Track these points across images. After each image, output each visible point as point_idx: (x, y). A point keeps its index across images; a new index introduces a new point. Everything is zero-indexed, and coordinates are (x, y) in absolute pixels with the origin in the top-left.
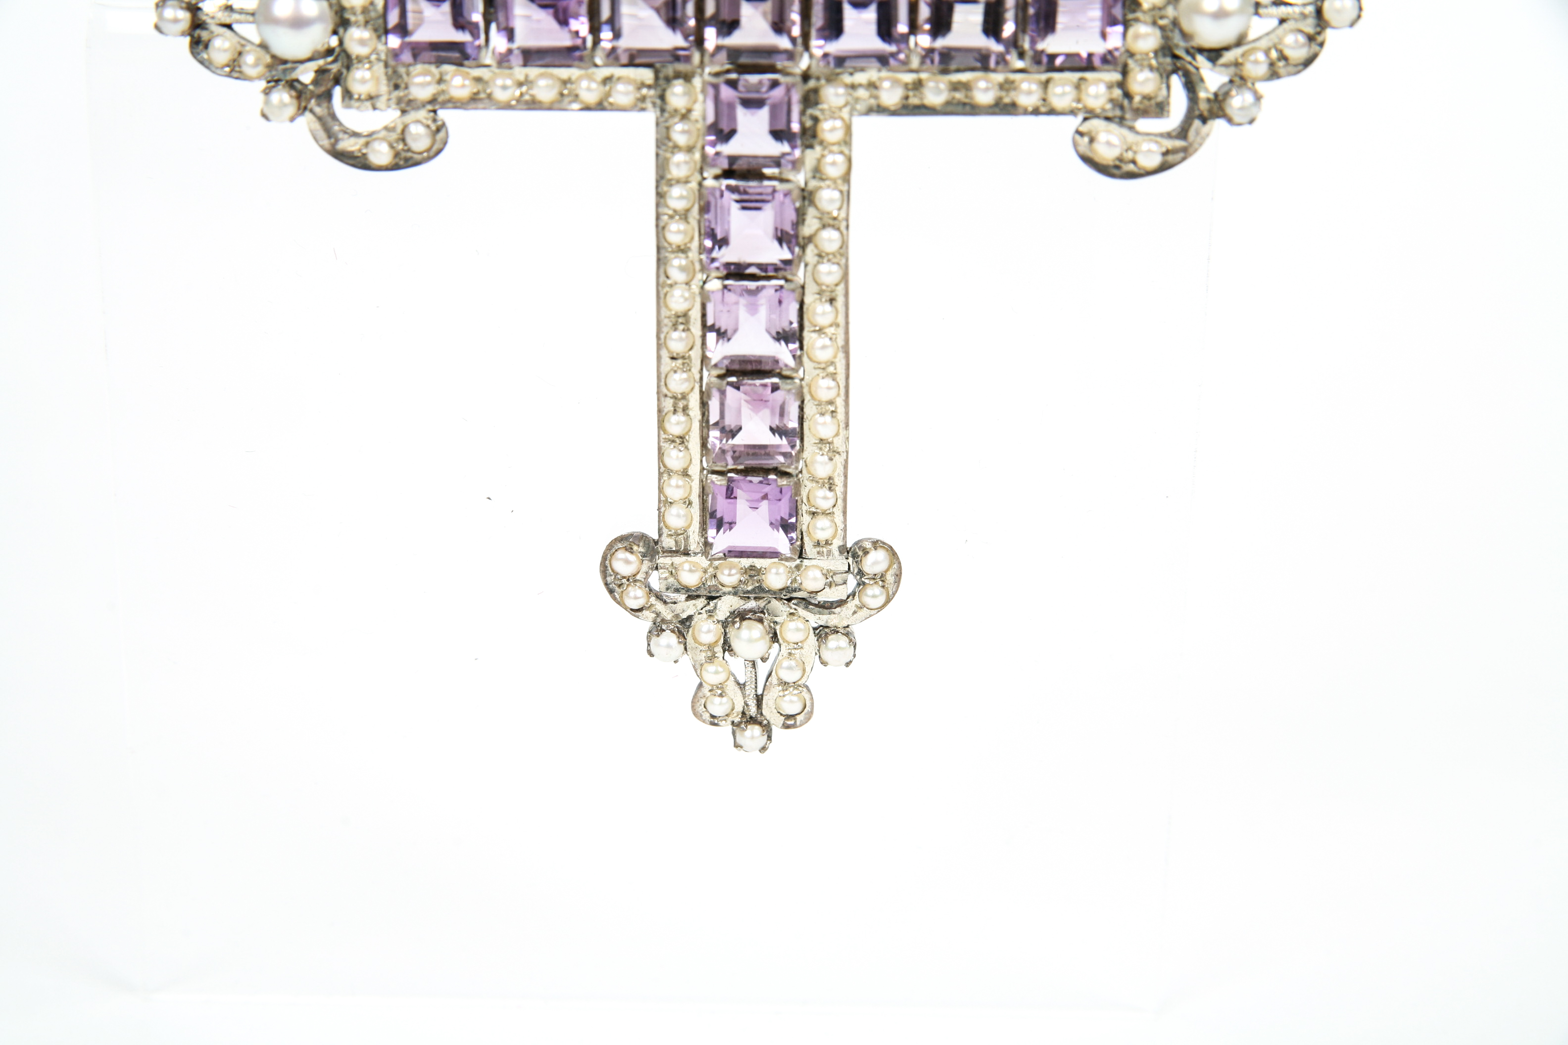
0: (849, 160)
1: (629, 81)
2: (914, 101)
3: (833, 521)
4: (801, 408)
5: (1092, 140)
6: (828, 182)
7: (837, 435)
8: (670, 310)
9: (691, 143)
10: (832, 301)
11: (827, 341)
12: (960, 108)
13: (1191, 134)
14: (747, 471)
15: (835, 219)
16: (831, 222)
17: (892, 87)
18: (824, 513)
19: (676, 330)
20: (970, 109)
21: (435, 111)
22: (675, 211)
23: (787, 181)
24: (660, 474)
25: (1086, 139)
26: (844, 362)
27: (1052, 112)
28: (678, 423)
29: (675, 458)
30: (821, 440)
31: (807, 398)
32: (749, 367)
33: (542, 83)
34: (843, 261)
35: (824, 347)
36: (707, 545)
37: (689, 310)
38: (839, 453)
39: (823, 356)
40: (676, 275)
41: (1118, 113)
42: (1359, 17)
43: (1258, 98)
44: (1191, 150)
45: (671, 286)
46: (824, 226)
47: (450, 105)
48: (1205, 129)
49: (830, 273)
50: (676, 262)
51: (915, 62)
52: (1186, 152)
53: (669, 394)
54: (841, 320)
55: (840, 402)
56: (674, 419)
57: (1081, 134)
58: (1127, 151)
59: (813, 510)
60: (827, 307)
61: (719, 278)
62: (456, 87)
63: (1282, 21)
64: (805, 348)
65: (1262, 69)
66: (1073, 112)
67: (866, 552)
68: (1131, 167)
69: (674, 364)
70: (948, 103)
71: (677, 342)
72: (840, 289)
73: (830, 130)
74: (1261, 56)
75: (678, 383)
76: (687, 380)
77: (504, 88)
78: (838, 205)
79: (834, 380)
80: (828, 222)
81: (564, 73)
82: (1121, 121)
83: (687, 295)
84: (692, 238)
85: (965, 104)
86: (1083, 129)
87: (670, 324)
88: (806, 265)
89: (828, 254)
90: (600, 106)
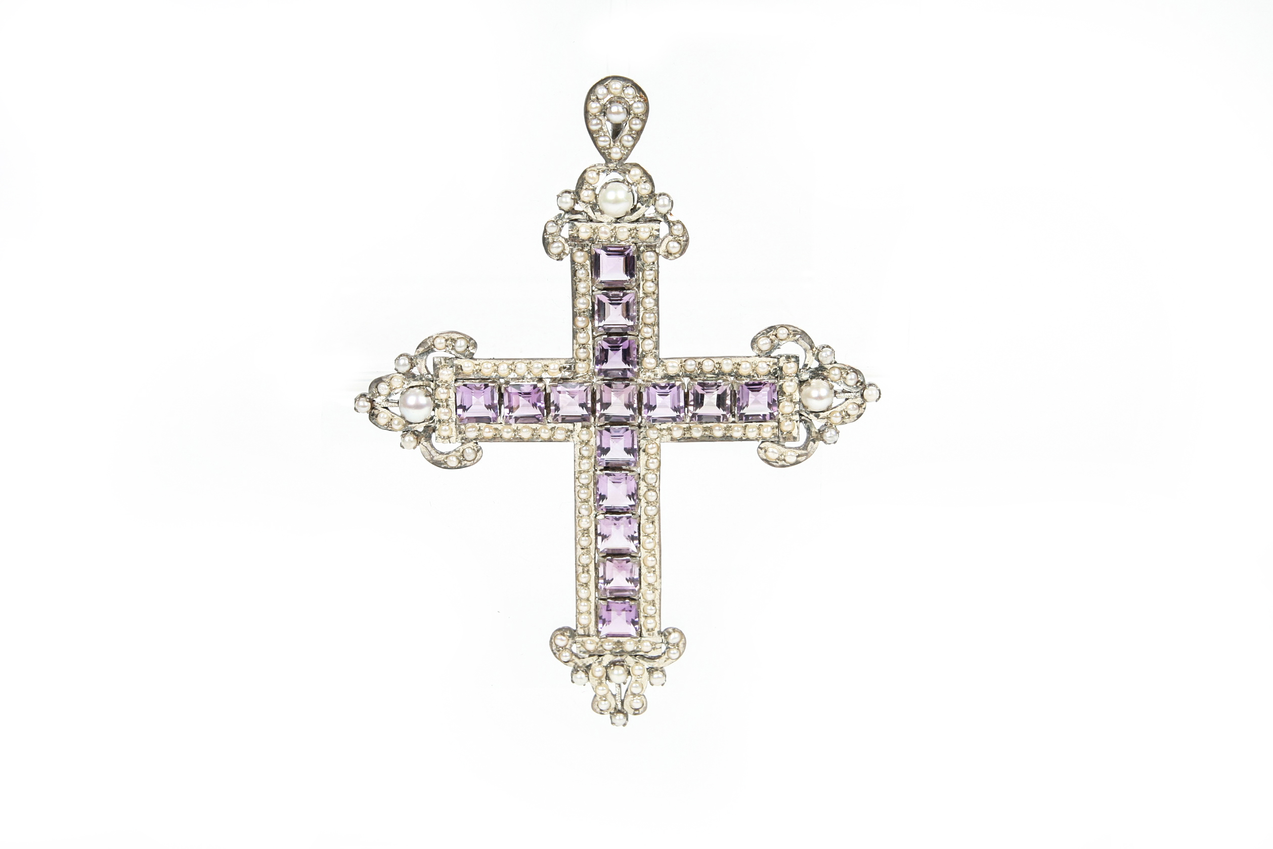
0: (660, 461)
1: (562, 429)
2: (687, 436)
3: (655, 620)
4: (640, 570)
5: (766, 451)
6: (650, 471)
7: (656, 581)
8: (581, 528)
9: (590, 455)
10: (653, 522)
11: (651, 540)
12: (707, 439)
13: (809, 448)
14: (616, 598)
15: (654, 486)
16: (652, 488)
17: (677, 429)
18: (651, 616)
19: (583, 536)
20: (712, 439)
21: (477, 443)
22: (583, 484)
23: (633, 471)
24: (577, 600)
25: (763, 451)
26: (659, 549)
27: (748, 439)
28: (585, 577)
29: (583, 593)
30: (649, 584)
31: (642, 565)
32: (616, 552)
33: (524, 430)
34: (658, 505)
35: (650, 543)
36: (598, 632)
37: (589, 527)
38: (657, 589)
39: (650, 546)
40: (584, 512)
41: (777, 439)
42: (880, 397)
43: (838, 433)
44: (809, 455)
45: (581, 517)
46: (649, 490)
47: (484, 440)
48: (815, 446)
49: (652, 510)
50: (583, 507)
51: (688, 420)
52: (807, 455)
53: (581, 565)
54: (657, 530)
55: (657, 567)
56: (583, 575)
57: (761, 449)
58: (781, 455)
59: (646, 615)
60: (651, 525)
61: (603, 514)
62: (487, 432)
63: (847, 399)
64: (641, 543)
65: (839, 420)
66: (757, 440)
67: (670, 634)
68: (783, 463)
69: (583, 551)
70: (702, 436)
71: (584, 542)
72: (656, 518)
73: (652, 450)
74: (838, 414)
75: (585, 560)
76: (589, 558)
77: (508, 432)
78: (655, 481)
79: (654, 557)
80: (651, 488)
81: (534, 426)
82: (778, 443)
83: (588, 521)
84: (591, 496)
85: (710, 436)
86: (762, 446)
87: (581, 534)
88: (641, 507)
89: (651, 502)
90: (550, 440)
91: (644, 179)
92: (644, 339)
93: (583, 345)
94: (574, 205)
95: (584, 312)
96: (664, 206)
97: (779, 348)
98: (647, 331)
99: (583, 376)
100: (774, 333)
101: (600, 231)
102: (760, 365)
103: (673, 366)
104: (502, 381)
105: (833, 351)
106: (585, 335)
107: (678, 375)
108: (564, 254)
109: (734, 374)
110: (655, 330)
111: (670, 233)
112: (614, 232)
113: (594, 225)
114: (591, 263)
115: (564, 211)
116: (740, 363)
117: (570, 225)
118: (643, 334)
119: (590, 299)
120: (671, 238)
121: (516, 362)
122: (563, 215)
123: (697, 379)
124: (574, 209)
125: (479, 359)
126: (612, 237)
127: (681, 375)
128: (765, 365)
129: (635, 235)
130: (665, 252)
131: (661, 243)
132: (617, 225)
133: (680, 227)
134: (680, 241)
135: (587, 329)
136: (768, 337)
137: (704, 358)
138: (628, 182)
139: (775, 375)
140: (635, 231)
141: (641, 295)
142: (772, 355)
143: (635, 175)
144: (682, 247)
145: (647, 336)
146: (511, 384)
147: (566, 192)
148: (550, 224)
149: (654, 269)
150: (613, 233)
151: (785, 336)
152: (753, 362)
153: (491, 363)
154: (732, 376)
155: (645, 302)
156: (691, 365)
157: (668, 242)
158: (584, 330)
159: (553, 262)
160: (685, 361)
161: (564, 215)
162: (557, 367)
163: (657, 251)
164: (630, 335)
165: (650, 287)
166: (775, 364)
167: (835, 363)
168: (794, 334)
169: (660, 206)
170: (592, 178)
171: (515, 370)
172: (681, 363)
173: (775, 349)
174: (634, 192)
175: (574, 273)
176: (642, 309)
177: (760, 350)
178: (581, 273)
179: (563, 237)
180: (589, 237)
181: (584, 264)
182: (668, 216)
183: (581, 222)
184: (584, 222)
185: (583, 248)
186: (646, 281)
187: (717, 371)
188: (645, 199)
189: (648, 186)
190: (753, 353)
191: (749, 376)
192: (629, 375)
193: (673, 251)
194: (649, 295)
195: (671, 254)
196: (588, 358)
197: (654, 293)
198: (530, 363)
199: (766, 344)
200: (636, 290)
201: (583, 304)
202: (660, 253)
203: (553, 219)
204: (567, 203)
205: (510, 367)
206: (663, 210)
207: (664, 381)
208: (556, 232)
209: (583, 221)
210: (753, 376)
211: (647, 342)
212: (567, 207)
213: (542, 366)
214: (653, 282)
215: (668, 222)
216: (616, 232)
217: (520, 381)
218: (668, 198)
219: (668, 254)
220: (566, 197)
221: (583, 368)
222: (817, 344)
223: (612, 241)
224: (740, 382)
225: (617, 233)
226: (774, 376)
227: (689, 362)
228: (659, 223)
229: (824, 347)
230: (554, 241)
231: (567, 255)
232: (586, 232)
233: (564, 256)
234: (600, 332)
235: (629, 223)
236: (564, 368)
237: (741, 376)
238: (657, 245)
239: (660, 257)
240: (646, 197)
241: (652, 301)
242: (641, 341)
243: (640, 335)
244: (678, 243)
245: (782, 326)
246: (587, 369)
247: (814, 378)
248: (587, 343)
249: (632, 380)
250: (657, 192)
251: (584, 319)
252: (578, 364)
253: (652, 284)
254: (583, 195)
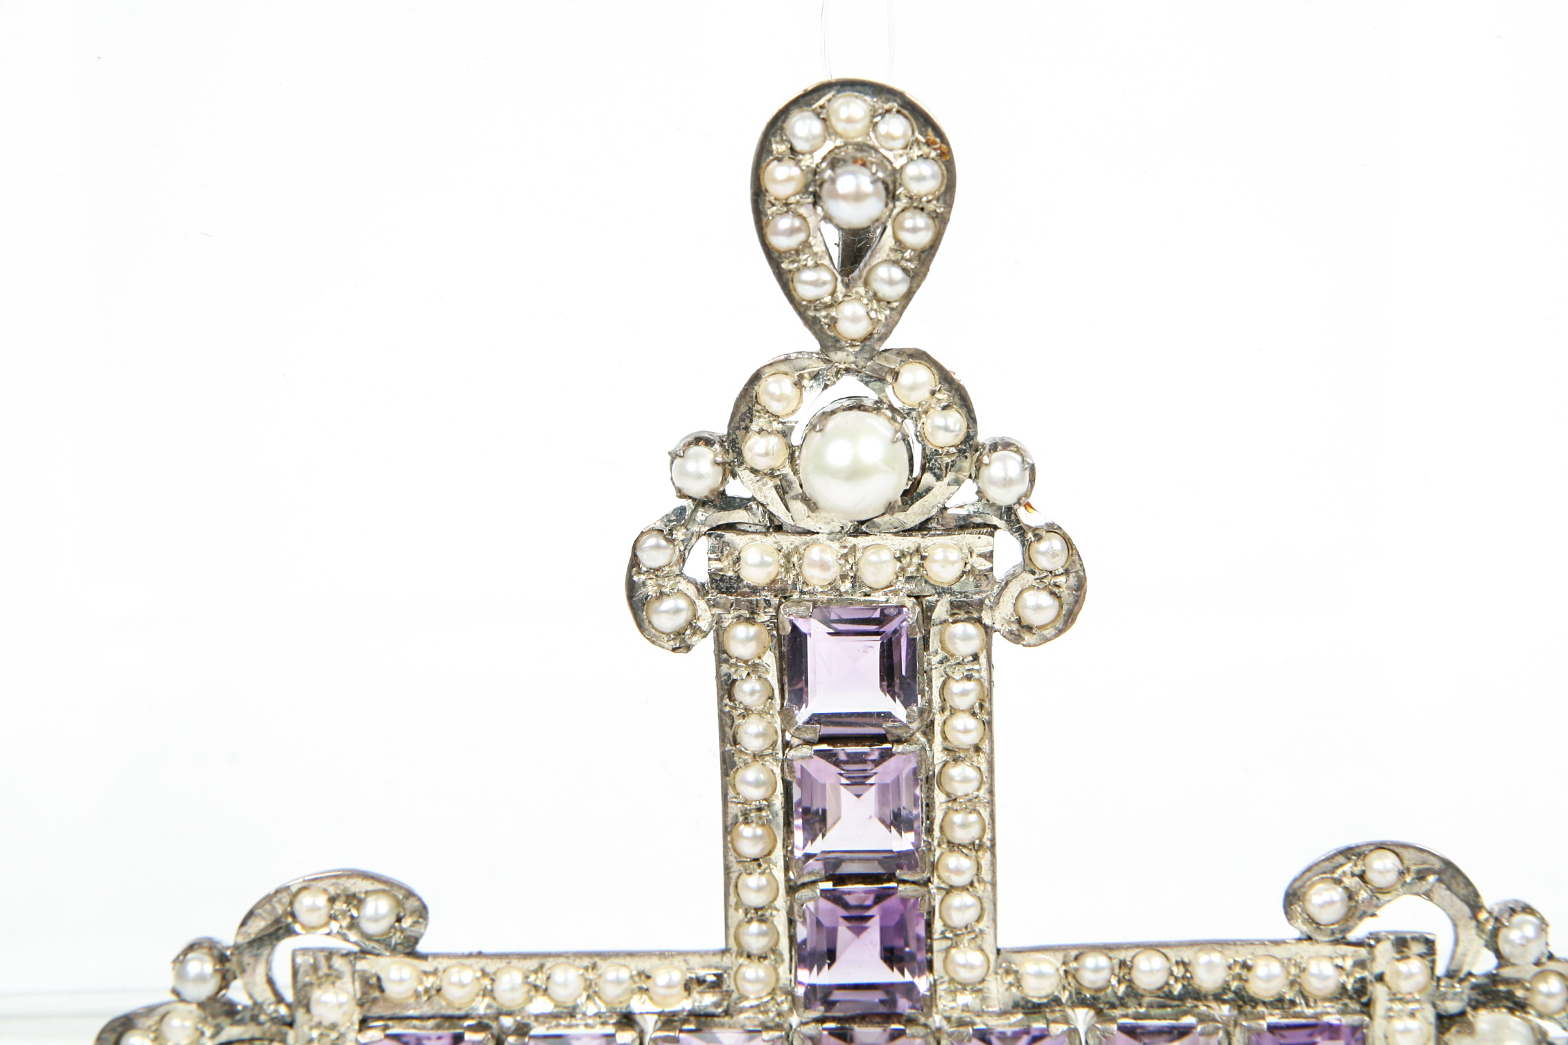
91: (943, 396)
92: (950, 890)
93: (757, 910)
94: (724, 480)
95: (760, 809)
96: (1007, 482)
97: (1373, 915)
98: (957, 866)
99: (758, 1006)
100: (1357, 870)
101: (805, 560)
102: (1313, 967)
103: (1040, 975)
104: (507, 1022)
105: (1543, 925)
106: (763, 880)
107: (1057, 1001)
108: (696, 630)
109: (1229, 996)
110: (983, 862)
111: (1025, 564)
112: (851, 561)
113: (787, 541)
114: (780, 658)
115: (694, 500)
116: (1249, 962)
117: (712, 541)
118: (944, 874)
119: (777, 771)
120: (1029, 578)
121: (548, 965)
122: (688, 512)
123: (1117, 1012)
124: (723, 493)
125: (436, 956)
126: (843, 577)
127: (1064, 1000)
128: (1327, 969)
129: (918, 570)
130: (1009, 622)
131: (999, 595)
132: (861, 541)
133: (1056, 543)
134: (1058, 587)
135: (769, 862)
136: (1338, 882)
137: (1137, 946)
138: (891, 408)
139: (1360, 997)
140: (916, 560)
141: (939, 756)
142: (1352, 936)
143: (913, 388)
144: (1065, 607)
145: (957, 880)
146: (533, 1033)
147: (698, 440)
148: (651, 541)
149: (976, 675)
150: (848, 567)
151: (1392, 877)
152: (1289, 960)
153: (470, 966)
154: (1224, 1002)
155: (951, 779)
156: (1097, 969)
157: (1021, 593)
158: (760, 865)
159: (663, 656)
160: (1076, 958)
161: (695, 511)
162: (677, 976)
163: (987, 621)
164: (904, 882)
165: (966, 731)
166: (1361, 964)
167: (1551, 957)
168: (1419, 872)
169: (993, 482)
170: (780, 399)
171: (546, 990)
172: (1064, 963)
173: (1361, 918)
174: (912, 439)
175: (727, 687)
176: (939, 797)
177: (1311, 920)
178: (748, 691)
179: (690, 581)
180: (772, 577)
181: (757, 661)
182: (1021, 512)
183: (746, 532)
184: (756, 533)
185: (753, 613)
186: (953, 711)
187: (1177, 988)
188: (947, 460)
189: (955, 420)
190: (1290, 932)
191: (1279, 1002)
192: (903, 1005)
193: (1034, 619)
194: (962, 755)
195: (1029, 628)
196: (773, 951)
197: (977, 749)
198: (594, 967)
199: (1331, 903)
200: (923, 740)
201: (757, 784)
202: (996, 626)
203: (659, 525)
204: (700, 476)
205: (532, 978)
206: (1004, 497)
207: (1013, 1019)
208: (669, 565)
209: (753, 529)
210: (1293, 1003)
211: (958, 899)
212: (701, 489)
213: (632, 977)
214: (974, 714)
215: (1020, 530)
216: (856, 564)
217: (562, 1022)
218: (1019, 458)
219: (1021, 630)
220: (697, 457)
221: (757, 980)
222: (1491, 898)
223: (843, 589)
224: (1253, 1024)
225: (861, 565)
226: (1359, 1002)
227: (1090, 961)
228: (992, 535)
229: (1513, 911)
230: (662, 593)
231: (705, 635)
232: (763, 564)
233: (695, 639)
234: (810, 873)
235: (896, 534)
236: (701, 981)
237: (1254, 1002)
238: (987, 601)
239: (996, 637)
240: (948, 454)
241: (971, 773)
242: (938, 898)
243: (935, 880)
244: (1053, 594)
245: (1381, 846)
246: (772, 985)
247: (1484, 1005)
248: (771, 905)
249: (910, 1021)
250: (984, 436)
251: (759, 831)
252: (743, 969)
253: (971, 723)
254: (750, 450)
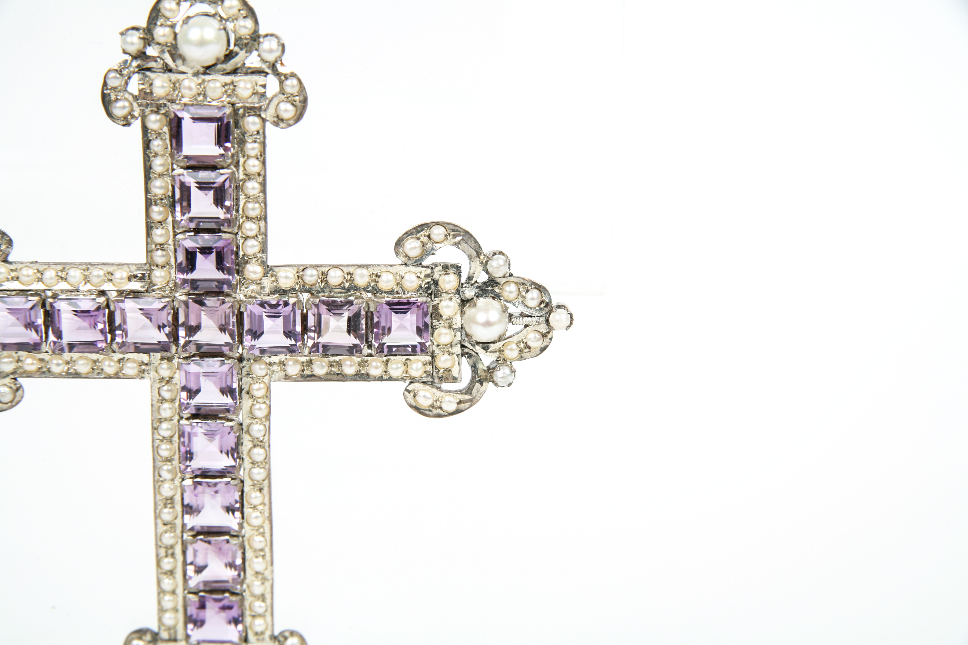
0: (270, 407)
1: (134, 361)
2: (307, 372)
3: (265, 620)
4: (244, 553)
5: (415, 395)
6: (256, 420)
7: (266, 569)
8: (162, 496)
9: (173, 397)
10: (261, 490)
11: (258, 514)
12: (335, 377)
13: (474, 391)
14: (212, 591)
15: (261, 441)
16: (259, 443)
17: (294, 364)
18: (260, 615)
19: (166, 507)
20: (341, 377)
21: (15, 379)
22: (164, 437)
23: (232, 420)
24: (159, 594)
25: (412, 394)
26: (269, 526)
27: (390, 379)
28: (169, 563)
29: (167, 584)
30: (257, 573)
31: (247, 547)
32: (211, 530)
33: (81, 362)
34: (267, 466)
35: (257, 517)
36: (188, 637)
37: (174, 495)
38: (268, 580)
39: (256, 522)
40: (166, 475)
41: (430, 379)
42: (571, 323)
43: (513, 372)
44: (475, 401)
45: (162, 481)
46: (255, 446)
47: (25, 375)
48: (483, 389)
49: (259, 473)
50: (165, 467)
51: (306, 352)
52: (472, 402)
53: (163, 546)
54: (267, 501)
55: (267, 549)
56: (166, 560)
57: (409, 392)
58: (436, 401)
59: (253, 614)
60: (258, 494)
61: (191, 478)
62: (28, 364)
63: (526, 326)
64: (245, 518)
65: (515, 354)
66: (403, 379)
67: (286, 638)
68: (439, 411)
69: (165, 528)
70: (327, 374)
71: (167, 514)
72: (266, 482)
73: (258, 390)
74: (514, 346)
75: (168, 539)
76: (174, 537)
77: (58, 365)
78: (263, 433)
79: (263, 536)
80: (257, 443)
81: (95, 356)
82: (432, 384)
83: (172, 487)
84: (175, 453)
85: (338, 374)
86: (410, 388)
87: (162, 504)
88: (244, 470)
89: (257, 463)
90: (116, 376)
91: (243, 12)
92: (246, 238)
93: (160, 245)
94: (145, 47)
95: (162, 199)
96: (271, 51)
97: (433, 254)
98: (250, 228)
99: (161, 288)
100: (427, 234)
101: (182, 86)
102: (407, 277)
103: (287, 277)
104: (49, 293)
105: (508, 263)
106: (163, 231)
107: (294, 289)
108: (133, 117)
109: (370, 289)
110: (261, 226)
111: (280, 90)
112: (202, 86)
113: (174, 77)
114: (171, 130)
115: (132, 56)
116: (379, 274)
117: (141, 76)
118: (244, 231)
119: (169, 181)
120: (282, 97)
121: (67, 268)
122: (129, 62)
123: (320, 295)
124: (144, 53)
125: (16, 263)
126: (199, 94)
127: (297, 289)
128: (413, 278)
129: (232, 92)
130: (274, 117)
131: (269, 104)
132: (207, 78)
133: (295, 82)
134: (295, 101)
135: (166, 223)
136: (419, 239)
137: (330, 266)
138: (220, 16)
139: (427, 290)
140: (232, 87)
141: (242, 176)
142: (424, 263)
143: (231, 8)
144: (299, 111)
145: (251, 234)
146: (59, 298)
147: (133, 28)
148: (112, 75)
149: (258, 140)
150: (201, 89)
151: (442, 237)
152: (397, 273)
153: (32, 268)
154: (368, 292)
155: (247, 188)
156: (312, 276)
157: (278, 104)
158: (162, 225)
159: (118, 128)
160: (303, 270)
161: (132, 61)
162: (125, 275)
163: (263, 116)
164: (225, 232)
165: (254, 166)
166: (427, 276)
167: (511, 275)
168: (454, 235)
169: (264, 51)
170: (171, 10)
171: (66, 279)
172: (297, 272)
173: (428, 255)
174: (230, 32)
175: (147, 145)
176: (242, 197)
177: (406, 256)
178: (156, 145)
179: (130, 94)
180: (167, 93)
181: (160, 131)
182: (278, 66)
183: (155, 72)
184: (160, 72)
185: (158, 109)
186: (249, 157)
187: (347, 285)
188: (245, 41)
189: (249, 23)
190: (398, 261)
191: (391, 292)
192: (225, 288)
193: (285, 116)
194: (253, 177)
195: (282, 120)
196: (168, 264)
197: (259, 175)
198: (88, 269)
199: (415, 248)
200: (235, 169)
201: (161, 188)
202: (267, 119)
203: (116, 68)
204: (132, 44)
205: (60, 274)
206: (271, 58)
207: (274, 296)
208: (120, 86)
209: (158, 70)
210: (398, 293)
211: (250, 242)
212: (133, 49)
213: (105, 274)
214: (258, 159)
215: (277, 74)
216: (205, 88)
217: (73, 293)
218: (276, 40)
219: (279, 121)
220: (132, 35)
221: (161, 277)
222: (486, 249)
223: (199, 99)
224: (379, 300)
225: (207, 89)
226: (426, 292)
227: (309, 272)
228: (266, 76)
229: (495, 254)
230: (117, 99)
231: (137, 118)
232: (163, 87)
233: (132, 120)
234: (183, 227)
235: (223, 75)
236: (135, 277)
237: (381, 292)
238: (263, 107)
239: (268, 124)
240: (246, 39)
241: (257, 186)
242: (242, 241)
243: (240, 233)
244: (293, 104)
245: (438, 224)
246: (168, 280)
247: (482, 296)
248: (166, 243)
249: (228, 295)
250: (262, 32)
251: (162, 209)
252: (155, 272)
253: (257, 162)
254: (157, 33)
